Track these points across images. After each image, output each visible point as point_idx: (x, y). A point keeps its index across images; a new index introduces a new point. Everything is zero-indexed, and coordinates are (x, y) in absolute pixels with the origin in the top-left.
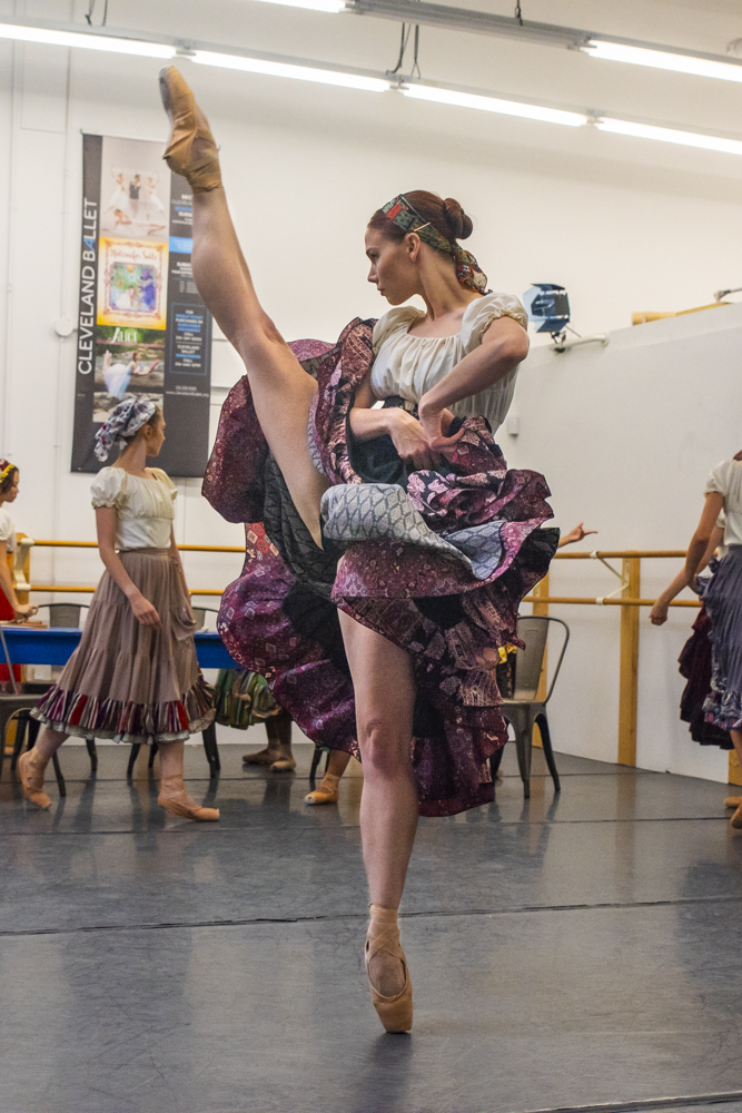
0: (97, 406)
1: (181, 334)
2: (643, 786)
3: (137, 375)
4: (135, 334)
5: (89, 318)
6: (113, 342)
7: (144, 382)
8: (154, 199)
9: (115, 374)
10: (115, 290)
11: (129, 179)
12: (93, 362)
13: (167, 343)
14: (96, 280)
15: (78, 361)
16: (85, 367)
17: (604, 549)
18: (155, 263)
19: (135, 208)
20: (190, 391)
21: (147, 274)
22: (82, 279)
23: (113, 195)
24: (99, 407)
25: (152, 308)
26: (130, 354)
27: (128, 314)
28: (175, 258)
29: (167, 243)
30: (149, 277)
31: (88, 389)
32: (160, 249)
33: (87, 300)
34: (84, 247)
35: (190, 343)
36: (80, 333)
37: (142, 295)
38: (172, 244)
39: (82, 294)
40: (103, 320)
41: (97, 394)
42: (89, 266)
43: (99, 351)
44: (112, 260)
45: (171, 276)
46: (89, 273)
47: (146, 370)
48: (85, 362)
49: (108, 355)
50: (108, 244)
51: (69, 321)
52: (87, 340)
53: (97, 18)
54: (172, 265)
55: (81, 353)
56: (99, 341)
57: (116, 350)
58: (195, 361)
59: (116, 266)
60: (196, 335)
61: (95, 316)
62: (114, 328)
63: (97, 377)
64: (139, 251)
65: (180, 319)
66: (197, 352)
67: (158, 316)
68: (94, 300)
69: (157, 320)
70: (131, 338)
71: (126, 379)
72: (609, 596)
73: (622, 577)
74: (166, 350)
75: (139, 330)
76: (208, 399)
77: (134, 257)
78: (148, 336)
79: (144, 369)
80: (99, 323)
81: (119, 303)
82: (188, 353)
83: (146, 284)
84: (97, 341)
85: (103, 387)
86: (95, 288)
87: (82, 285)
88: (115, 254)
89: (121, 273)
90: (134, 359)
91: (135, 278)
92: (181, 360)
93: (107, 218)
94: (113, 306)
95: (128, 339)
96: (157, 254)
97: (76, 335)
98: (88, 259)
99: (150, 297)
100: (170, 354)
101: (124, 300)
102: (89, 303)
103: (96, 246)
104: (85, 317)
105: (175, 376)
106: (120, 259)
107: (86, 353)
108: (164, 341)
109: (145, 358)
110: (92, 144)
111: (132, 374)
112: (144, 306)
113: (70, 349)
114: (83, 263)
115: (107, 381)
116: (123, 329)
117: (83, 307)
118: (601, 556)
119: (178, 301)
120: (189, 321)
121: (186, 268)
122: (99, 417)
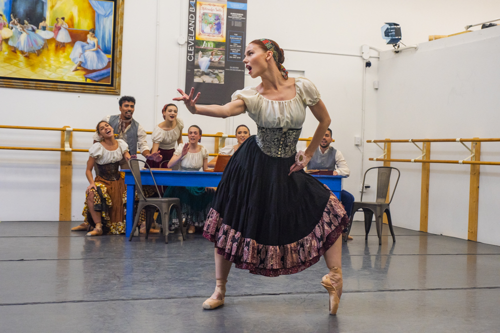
0: (196, 75)
1: (232, 44)
2: (430, 240)
3: (213, 62)
4: (212, 44)
5: (192, 37)
6: (202, 47)
7: (216, 65)
9: (204, 61)
10: (204, 25)
12: (194, 56)
13: (226, 48)
14: (195, 20)
15: (188, 55)
16: (190, 58)
17: (415, 138)
18: (221, 13)
20: (236, 69)
21: (218, 18)
22: (189, 20)
24: (197, 76)
25: (220, 33)
26: (210, 53)
27: (209, 35)
28: (230, 11)
29: (226, 4)
30: (218, 19)
31: (192, 68)
32: (223, 7)
33: (192, 29)
34: (190, 6)
35: (236, 48)
36: (188, 43)
37: (215, 27)
38: (228, 5)
39: (189, 26)
40: (198, 38)
41: (196, 70)
42: (192, 14)
43: (197, 51)
44: (202, 12)
45: (228, 19)
46: (192, 17)
47: (217, 60)
48: (190, 56)
49: (200, 53)
50: (201, 4)
51: (184, 38)
52: (191, 46)
54: (228, 14)
55: (188, 52)
56: (197, 47)
57: (204, 51)
58: (238, 56)
59: (204, 14)
60: (239, 44)
61: (195, 36)
62: (203, 41)
63: (196, 62)
64: (214, 8)
65: (232, 38)
66: (239, 52)
67: (222, 36)
68: (195, 29)
69: (222, 38)
70: (211, 46)
71: (208, 64)
72: (417, 159)
73: (423, 151)
74: (226, 51)
75: (214, 42)
76: (244, 72)
77: (212, 10)
78: (218, 45)
79: (215, 59)
80: (196, 39)
81: (205, 31)
82: (235, 52)
83: (217, 22)
84: (195, 47)
85: (198, 67)
86: (195, 24)
87: (189, 23)
88: (203, 8)
89: (206, 17)
90: (212, 55)
91: (212, 19)
92: (232, 55)
94: (203, 31)
95: (209, 46)
96: (222, 9)
97: (186, 44)
98: (192, 11)
100: (227, 53)
101: (207, 29)
102: (192, 30)
103: (195, 5)
104: (190, 36)
105: (229, 62)
106: (205, 11)
107: (191, 52)
109: (216, 54)
111: (211, 61)
112: (216, 32)
113: (184, 50)
114: (190, 13)
115: (200, 64)
116: (207, 42)
117: (190, 32)
118: (413, 141)
119: (231, 30)
120: (236, 38)
121: (234, 16)
122: (197, 80)
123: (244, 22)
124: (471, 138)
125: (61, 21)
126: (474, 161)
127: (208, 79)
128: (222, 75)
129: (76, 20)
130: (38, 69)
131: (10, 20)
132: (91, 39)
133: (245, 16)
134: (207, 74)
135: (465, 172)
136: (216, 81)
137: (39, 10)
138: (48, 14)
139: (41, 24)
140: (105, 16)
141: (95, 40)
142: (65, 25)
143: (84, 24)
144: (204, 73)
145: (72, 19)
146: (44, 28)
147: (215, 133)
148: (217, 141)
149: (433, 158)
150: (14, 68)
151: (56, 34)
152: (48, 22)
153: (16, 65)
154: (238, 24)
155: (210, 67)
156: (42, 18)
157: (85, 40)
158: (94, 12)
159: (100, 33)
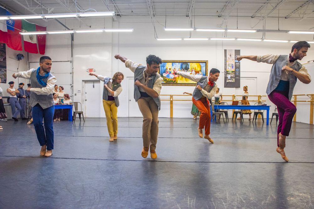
2: (297, 124)
6: (229, 72)
7: (232, 77)
8: (233, 56)
9: (229, 76)
11: (230, 54)
16: (225, 76)
18: (233, 63)
19: (231, 57)
20: (237, 78)
21: (232, 65)
23: (228, 56)
27: (230, 69)
29: (234, 61)
31: (226, 78)
34: (225, 62)
35: (238, 72)
36: (225, 72)
40: (227, 70)
42: (226, 64)
43: (227, 74)
45: (235, 65)
50: (228, 62)
51: (223, 71)
53: (226, 36)
54: (235, 63)
55: (225, 74)
57: (229, 74)
59: (229, 64)
64: (231, 62)
68: (226, 68)
69: (234, 70)
70: (231, 72)
71: (230, 77)
76: (240, 79)
78: (233, 72)
79: (232, 75)
82: (237, 73)
85: (228, 78)
86: (226, 67)
91: (231, 65)
93: (227, 59)
94: (228, 68)
99: (233, 67)
100: (235, 74)
101: (230, 68)
103: (226, 62)
105: (236, 76)
108: (235, 72)
109: (232, 74)
110: (225, 51)
111: (231, 76)
113: (224, 74)
114: (225, 64)
117: (225, 69)
119: (236, 67)
120: (237, 70)
121: (237, 64)
122: (227, 81)
123: (239, 65)
124: (310, 94)
125: (193, 69)
126: (311, 101)
127: (230, 81)
128: (234, 80)
129: (196, 68)
130: (188, 81)
131: (181, 70)
132: (200, 73)
133: (240, 64)
134: (230, 80)
135: (308, 104)
136: (232, 81)
137: (188, 67)
138: (190, 68)
139: (188, 70)
140: (203, 67)
141: (201, 73)
142: (194, 70)
143: (198, 69)
144: (229, 79)
145: (195, 68)
146: (189, 71)
147: (232, 95)
148: (233, 97)
149: (297, 100)
150: (182, 81)
151: (192, 72)
152: (190, 70)
153: (183, 80)
154: (238, 66)
155: (231, 78)
156: (189, 69)
157: (199, 73)
158: (201, 66)
159: (202, 71)
